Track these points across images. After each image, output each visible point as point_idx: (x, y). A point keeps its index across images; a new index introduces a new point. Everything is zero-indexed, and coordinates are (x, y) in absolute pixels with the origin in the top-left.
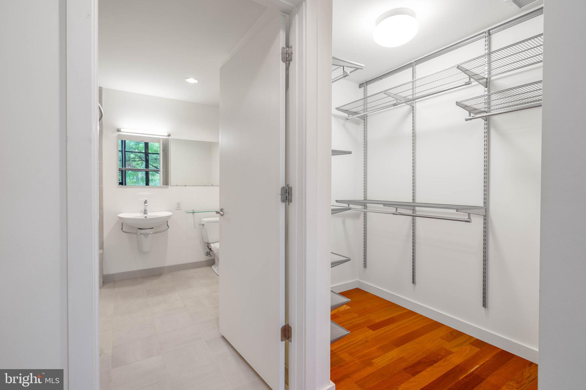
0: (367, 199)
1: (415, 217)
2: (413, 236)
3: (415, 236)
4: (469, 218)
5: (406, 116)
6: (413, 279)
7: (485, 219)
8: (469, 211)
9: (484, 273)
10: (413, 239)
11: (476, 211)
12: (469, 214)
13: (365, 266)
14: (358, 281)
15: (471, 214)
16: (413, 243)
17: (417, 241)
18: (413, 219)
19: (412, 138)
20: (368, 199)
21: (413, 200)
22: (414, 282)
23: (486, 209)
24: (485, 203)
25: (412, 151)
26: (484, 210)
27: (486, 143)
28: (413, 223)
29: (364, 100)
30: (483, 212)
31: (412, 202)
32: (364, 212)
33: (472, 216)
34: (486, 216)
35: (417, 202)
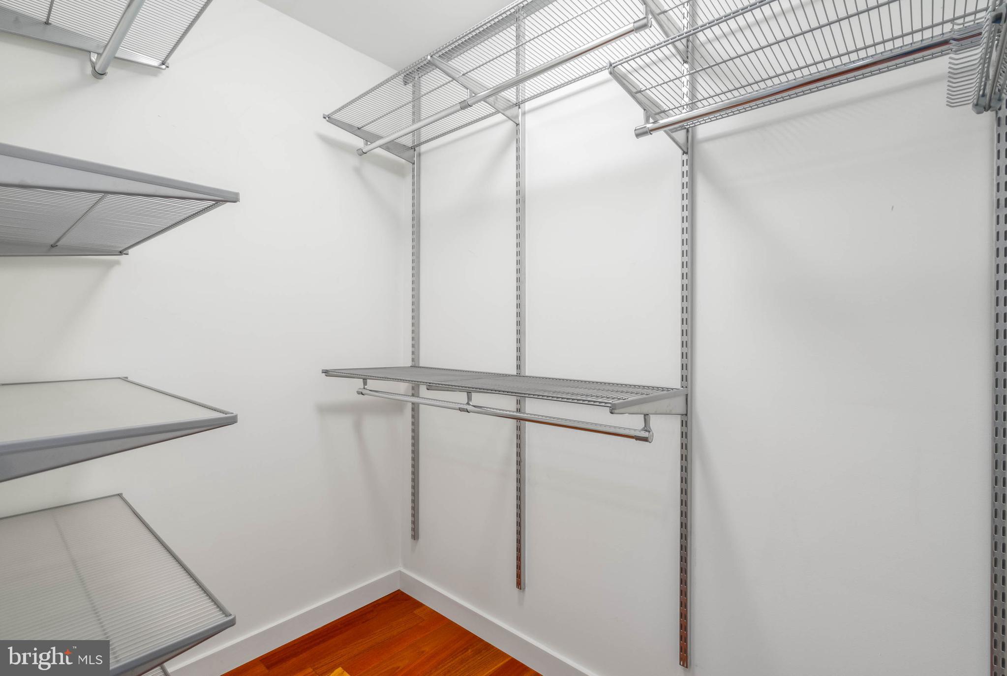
0: (419, 364)
1: (522, 421)
2: (519, 463)
3: (522, 464)
4: (647, 429)
5: (503, 151)
6: (519, 576)
7: (684, 424)
8: (646, 408)
9: (684, 572)
10: (519, 472)
11: (663, 405)
12: (645, 415)
13: (415, 535)
14: (400, 572)
15: (651, 415)
16: (519, 481)
17: (528, 474)
18: (519, 428)
19: (514, 206)
20: (421, 365)
21: (519, 367)
22: (519, 584)
23: (687, 395)
24: (684, 378)
25: (514, 241)
26: (681, 401)
27: (686, 202)
28: (519, 437)
29: (413, 136)
30: (678, 404)
31: (515, 374)
32: (413, 404)
33: (654, 421)
34: (686, 415)
35: (527, 374)
